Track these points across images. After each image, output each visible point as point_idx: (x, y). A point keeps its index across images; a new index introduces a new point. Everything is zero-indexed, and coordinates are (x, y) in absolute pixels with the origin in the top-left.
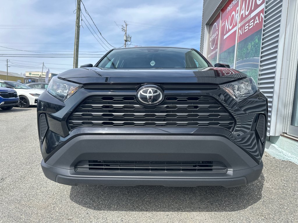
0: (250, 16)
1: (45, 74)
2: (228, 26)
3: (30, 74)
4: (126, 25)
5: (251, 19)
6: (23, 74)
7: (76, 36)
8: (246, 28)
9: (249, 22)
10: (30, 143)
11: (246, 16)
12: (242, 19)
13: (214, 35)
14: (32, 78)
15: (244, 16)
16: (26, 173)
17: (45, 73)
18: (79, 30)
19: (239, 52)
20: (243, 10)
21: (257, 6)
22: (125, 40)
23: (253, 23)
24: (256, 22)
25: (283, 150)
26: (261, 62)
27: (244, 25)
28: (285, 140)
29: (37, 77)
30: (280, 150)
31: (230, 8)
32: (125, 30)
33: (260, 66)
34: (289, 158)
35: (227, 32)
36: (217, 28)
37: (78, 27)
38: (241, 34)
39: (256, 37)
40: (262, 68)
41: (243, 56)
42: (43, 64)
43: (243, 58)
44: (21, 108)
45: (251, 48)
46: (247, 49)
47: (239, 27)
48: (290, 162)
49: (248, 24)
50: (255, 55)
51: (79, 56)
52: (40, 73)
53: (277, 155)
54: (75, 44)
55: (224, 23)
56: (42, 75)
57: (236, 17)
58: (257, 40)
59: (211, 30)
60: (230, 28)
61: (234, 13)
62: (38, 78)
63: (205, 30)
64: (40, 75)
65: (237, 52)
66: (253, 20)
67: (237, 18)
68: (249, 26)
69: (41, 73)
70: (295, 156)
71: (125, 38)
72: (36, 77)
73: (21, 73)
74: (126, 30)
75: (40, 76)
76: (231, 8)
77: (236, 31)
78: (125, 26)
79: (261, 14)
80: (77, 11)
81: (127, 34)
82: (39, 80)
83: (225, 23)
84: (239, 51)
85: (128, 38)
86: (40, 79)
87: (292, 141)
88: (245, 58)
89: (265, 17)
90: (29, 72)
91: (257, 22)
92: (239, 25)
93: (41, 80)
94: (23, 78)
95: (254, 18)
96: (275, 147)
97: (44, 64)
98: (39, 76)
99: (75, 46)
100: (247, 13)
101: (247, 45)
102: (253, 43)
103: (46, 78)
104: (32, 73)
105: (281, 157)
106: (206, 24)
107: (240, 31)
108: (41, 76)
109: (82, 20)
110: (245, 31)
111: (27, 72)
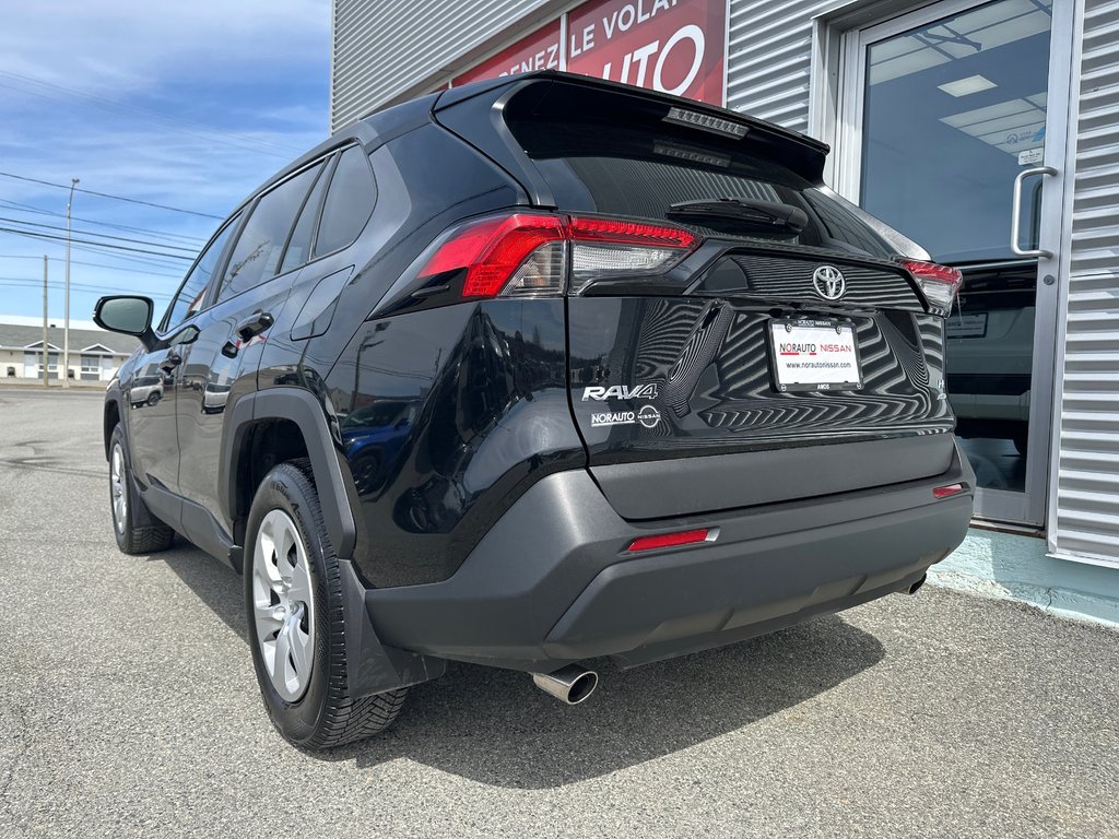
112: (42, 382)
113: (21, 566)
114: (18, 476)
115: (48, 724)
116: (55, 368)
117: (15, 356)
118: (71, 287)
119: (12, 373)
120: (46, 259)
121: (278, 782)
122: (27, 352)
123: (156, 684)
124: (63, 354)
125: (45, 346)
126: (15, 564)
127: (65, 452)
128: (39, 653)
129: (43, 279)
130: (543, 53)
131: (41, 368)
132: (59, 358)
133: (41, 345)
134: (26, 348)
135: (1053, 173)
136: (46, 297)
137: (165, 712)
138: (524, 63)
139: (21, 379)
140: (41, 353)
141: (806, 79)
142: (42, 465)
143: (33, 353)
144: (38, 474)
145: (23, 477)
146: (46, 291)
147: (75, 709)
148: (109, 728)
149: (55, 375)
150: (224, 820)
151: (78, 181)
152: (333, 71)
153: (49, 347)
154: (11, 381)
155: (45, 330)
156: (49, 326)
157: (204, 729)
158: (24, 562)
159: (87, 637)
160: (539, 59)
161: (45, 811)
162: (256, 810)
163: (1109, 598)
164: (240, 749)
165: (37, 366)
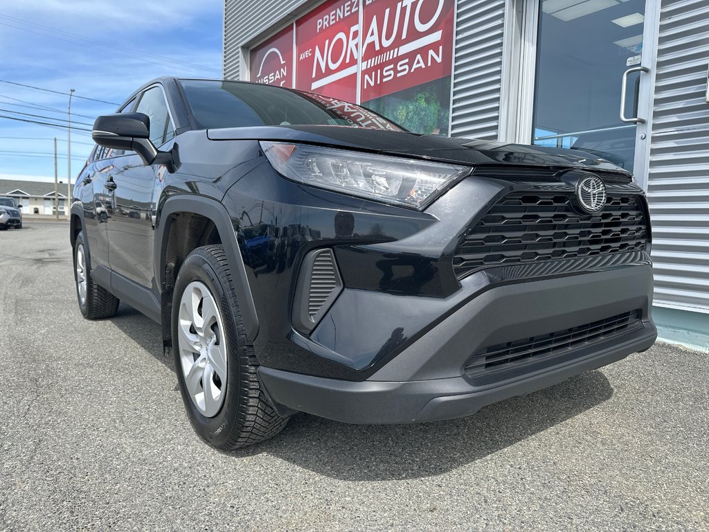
0: (396, 49)
2: (321, 59)
5: (401, 58)
8: (385, 74)
9: (394, 61)
11: (383, 50)
12: (371, 52)
13: (274, 76)
15: (377, 48)
20: (372, 34)
21: (414, 35)
23: (407, 66)
24: (415, 66)
27: (380, 66)
31: (326, 23)
35: (321, 76)
36: (283, 62)
38: (372, 84)
45: (407, 117)
49: (391, 66)
55: (307, 54)
57: (352, 45)
58: (423, 102)
60: (333, 67)
61: (341, 35)
63: (240, 60)
66: (407, 61)
67: (355, 48)
68: (397, 71)
76: (331, 23)
77: (353, 76)
79: (431, 52)
83: (313, 52)
91: (419, 65)
92: (363, 66)
95: (410, 56)
100: (386, 43)
101: (395, 110)
102: (411, 107)
107: (367, 76)
110: (385, 80)
112: (55, 217)
113: (38, 313)
114: (39, 268)
115: (49, 386)
116: (63, 208)
117: (38, 201)
118: (72, 157)
119: (36, 211)
120: (55, 140)
121: (173, 412)
122: (45, 199)
123: (110, 369)
124: (67, 199)
125: (56, 194)
126: (35, 312)
127: (67, 255)
128: (47, 354)
129: (54, 153)
130: (349, 3)
131: (54, 208)
132: (65, 202)
133: (54, 194)
134: (45, 196)
135: (646, 70)
136: (56, 164)
137: (114, 381)
138: (338, 9)
139: (42, 215)
140: (54, 199)
141: (502, 16)
142: (53, 262)
143: (49, 199)
144: (51, 266)
145: (42, 268)
146: (56, 160)
147: (65, 379)
148: (83, 388)
149: (63, 213)
150: (141, 428)
151: (74, 91)
152: (224, 16)
153: (59, 195)
154: (36, 216)
155: (56, 185)
156: (58, 182)
157: (135, 389)
158: (40, 311)
159: (74, 347)
160: (347, 6)
161: (47, 424)
162: (159, 424)
163: (670, 327)
164: (153, 398)
165: (52, 207)
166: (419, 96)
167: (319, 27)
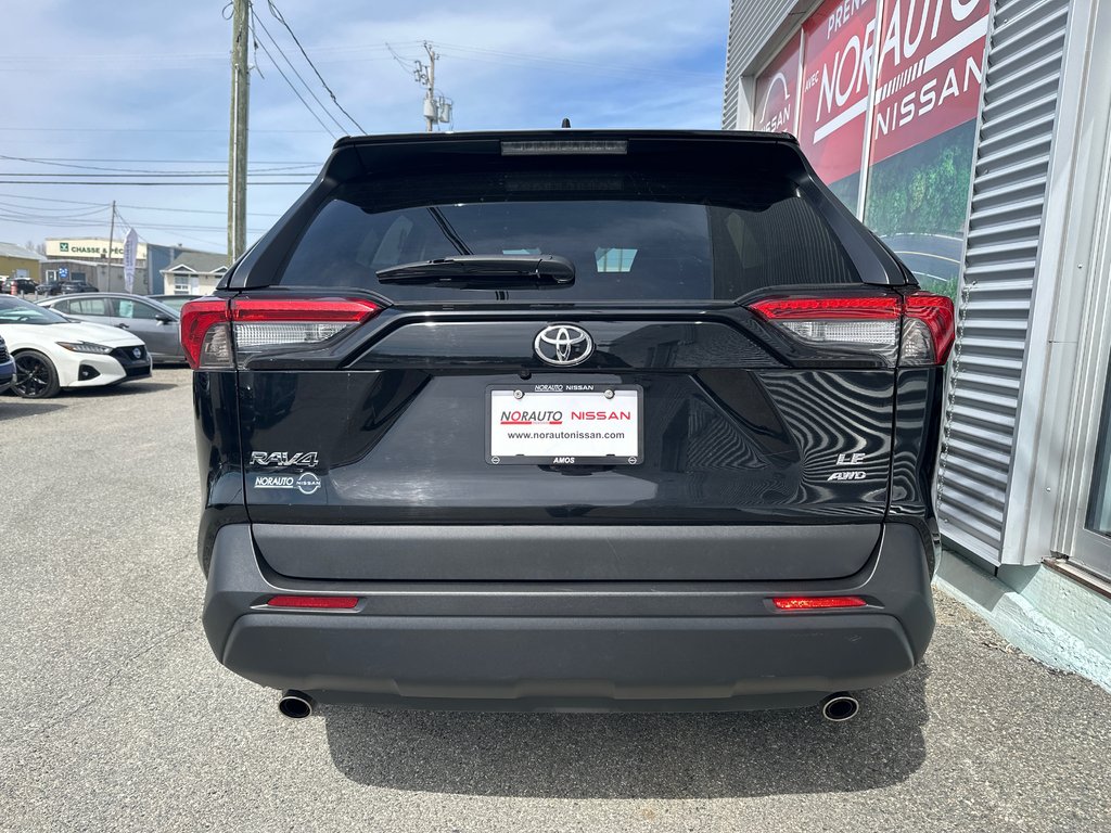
0: (922, 61)
1: (120, 246)
2: (830, 91)
3: (65, 247)
4: (432, 59)
5: (926, 78)
6: (35, 247)
7: (233, 108)
8: (903, 111)
9: (916, 86)
10: (50, 593)
11: (907, 63)
12: (890, 70)
13: (776, 121)
14: (72, 263)
15: (897, 61)
16: (22, 762)
17: (121, 242)
18: (247, 84)
19: (875, 202)
20: (893, 35)
21: (951, 28)
22: (428, 117)
23: (933, 93)
24: (945, 93)
25: (1052, 625)
26: (970, 261)
27: (898, 97)
28: (1062, 584)
29: (92, 259)
30: (1044, 623)
31: (838, 21)
32: (427, 76)
33: (966, 276)
34: (1078, 664)
35: (827, 118)
36: (787, 97)
37: (244, 72)
38: (885, 131)
39: (948, 152)
40: (972, 288)
41: (891, 220)
42: (114, 206)
43: (891, 231)
44: (27, 401)
45: (926, 195)
46: (911, 199)
47: (878, 101)
48: (1083, 679)
49: (913, 95)
50: (940, 224)
51: (249, 179)
52: (103, 245)
53: (1029, 640)
54: (232, 139)
55: (814, 79)
56: (111, 250)
57: (866, 58)
58: (950, 167)
59: (761, 99)
60: (841, 100)
61: (854, 42)
62: (94, 264)
63: (739, 98)
64: (101, 251)
65: (868, 205)
66: (934, 82)
67: (870, 63)
68: (919, 105)
69: (108, 243)
70: (1102, 658)
71: (428, 110)
72: (86, 259)
73: (30, 246)
74: (433, 78)
75: (103, 256)
76: (845, 19)
77: (863, 115)
78: (429, 63)
79: (971, 62)
80: (237, 10)
81: (434, 92)
82: (99, 270)
83: (820, 77)
84: (874, 198)
85: (439, 110)
86: (104, 267)
87: (1090, 596)
88: (899, 230)
89: (989, 80)
90: (56, 239)
91: (951, 91)
92: (876, 96)
93: (107, 270)
94: (37, 261)
95: (940, 72)
96: (1020, 609)
97: (117, 208)
98: (98, 255)
99: (232, 150)
100: (910, 50)
101: (910, 181)
102: (933, 176)
103: (125, 261)
104: (71, 244)
105: (1046, 654)
106: (744, 75)
107: (879, 117)
108: (107, 256)
109: (256, 45)
110: (902, 122)
111: (52, 239)
166: (945, 153)
167: (830, 29)
